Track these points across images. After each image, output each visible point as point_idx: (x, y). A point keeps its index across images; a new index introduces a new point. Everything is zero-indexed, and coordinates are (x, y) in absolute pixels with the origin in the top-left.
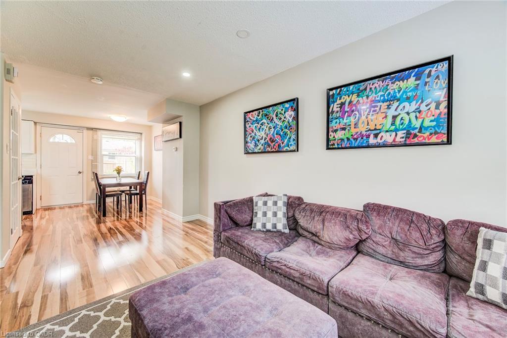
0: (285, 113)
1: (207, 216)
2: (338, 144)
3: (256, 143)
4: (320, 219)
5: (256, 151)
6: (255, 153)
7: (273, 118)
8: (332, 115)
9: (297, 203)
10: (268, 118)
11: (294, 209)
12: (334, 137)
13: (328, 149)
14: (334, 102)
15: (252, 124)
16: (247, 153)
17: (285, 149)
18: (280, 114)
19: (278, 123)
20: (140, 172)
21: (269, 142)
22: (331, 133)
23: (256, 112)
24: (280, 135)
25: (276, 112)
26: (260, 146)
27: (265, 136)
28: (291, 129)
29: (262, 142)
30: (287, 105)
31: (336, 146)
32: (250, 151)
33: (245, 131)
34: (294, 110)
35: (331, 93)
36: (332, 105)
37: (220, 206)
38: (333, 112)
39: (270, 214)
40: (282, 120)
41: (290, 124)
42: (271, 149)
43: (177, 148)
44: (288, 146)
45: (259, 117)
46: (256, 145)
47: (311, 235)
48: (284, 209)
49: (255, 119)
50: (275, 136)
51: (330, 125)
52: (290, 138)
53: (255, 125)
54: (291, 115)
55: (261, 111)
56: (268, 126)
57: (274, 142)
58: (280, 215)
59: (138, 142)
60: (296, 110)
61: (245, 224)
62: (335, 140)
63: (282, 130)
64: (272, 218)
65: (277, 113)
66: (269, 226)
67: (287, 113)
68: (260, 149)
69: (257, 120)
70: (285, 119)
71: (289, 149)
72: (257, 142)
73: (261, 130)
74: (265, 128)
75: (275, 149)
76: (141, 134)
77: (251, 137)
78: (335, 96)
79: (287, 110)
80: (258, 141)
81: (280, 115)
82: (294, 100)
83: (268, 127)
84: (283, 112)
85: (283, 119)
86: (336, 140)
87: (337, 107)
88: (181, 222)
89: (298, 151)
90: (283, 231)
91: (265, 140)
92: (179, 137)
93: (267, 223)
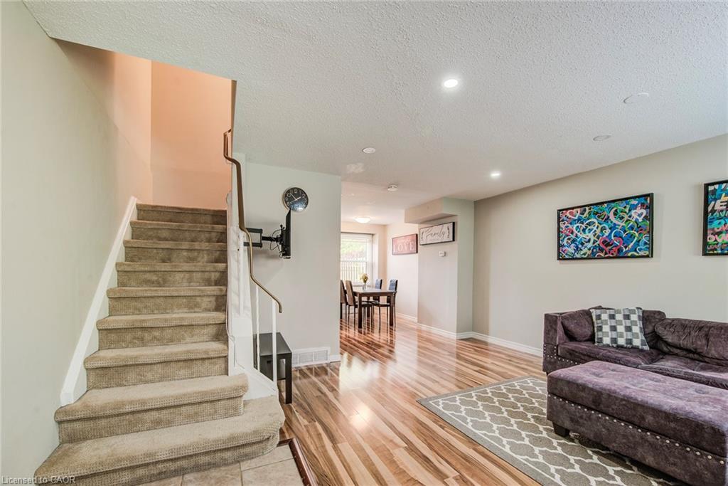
0: (630, 211)
1: (487, 334)
2: (722, 250)
3: (577, 247)
4: (700, 334)
5: (578, 256)
6: (577, 259)
7: (609, 217)
8: (712, 215)
9: (658, 317)
10: (599, 217)
11: (653, 324)
12: (716, 240)
13: (705, 254)
14: (715, 200)
15: (571, 224)
16: (561, 258)
17: (629, 255)
18: (622, 212)
19: (617, 223)
20: (381, 281)
21: (601, 246)
22: (710, 236)
23: (579, 210)
24: (621, 237)
25: (614, 210)
26: (585, 250)
27: (593, 239)
28: (641, 230)
29: (590, 245)
30: (634, 202)
31: (720, 252)
32: (567, 257)
33: (559, 232)
34: (647, 208)
35: (711, 188)
36: (713, 203)
37: (557, 317)
38: (713, 211)
39: (621, 329)
40: (625, 219)
41: (640, 225)
42: (606, 254)
43: (445, 253)
44: (635, 251)
45: (583, 216)
46: (577, 249)
47: (685, 353)
48: (640, 324)
49: (576, 218)
50: (613, 238)
51: (709, 227)
52: (639, 241)
53: (576, 226)
54: (642, 214)
55: (587, 208)
56: (600, 226)
57: (611, 245)
58: (636, 329)
59: (369, 245)
60: (650, 208)
61: (585, 339)
62: (717, 244)
63: (625, 232)
64: (625, 333)
65: (616, 211)
66: (621, 341)
67: (633, 212)
68: (585, 254)
69: (579, 220)
70: (630, 219)
71: (637, 254)
72: (580, 246)
73: (587, 231)
74: (595, 228)
75: (612, 254)
76: (373, 235)
77: (569, 239)
78: (718, 193)
79: (634, 207)
80: (582, 244)
81: (621, 214)
82: (646, 196)
83: (599, 229)
84: (627, 210)
85: (626, 217)
86: (720, 244)
87: (721, 206)
88: (455, 339)
89: (652, 256)
90: (640, 347)
91: (594, 243)
92: (452, 240)
93: (619, 339)
